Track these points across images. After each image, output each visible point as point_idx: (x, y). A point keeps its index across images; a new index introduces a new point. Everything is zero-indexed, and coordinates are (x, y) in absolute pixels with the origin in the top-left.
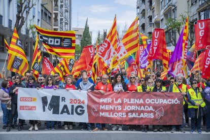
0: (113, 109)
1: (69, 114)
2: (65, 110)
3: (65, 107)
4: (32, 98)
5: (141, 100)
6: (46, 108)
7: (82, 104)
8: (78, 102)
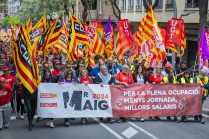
0: (137, 102)
1: (92, 109)
2: (88, 106)
3: (88, 102)
4: (52, 94)
5: (164, 91)
6: (68, 104)
7: (105, 99)
8: (101, 96)
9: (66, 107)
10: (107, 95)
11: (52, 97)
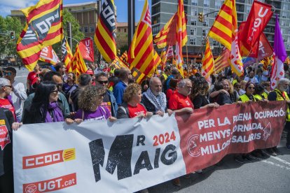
0: (219, 137)
1: (150, 168)
2: (143, 162)
3: (144, 155)
4: (61, 152)
7: (172, 142)
8: (165, 138)
9: (98, 177)
10: (173, 133)
11: (61, 160)
